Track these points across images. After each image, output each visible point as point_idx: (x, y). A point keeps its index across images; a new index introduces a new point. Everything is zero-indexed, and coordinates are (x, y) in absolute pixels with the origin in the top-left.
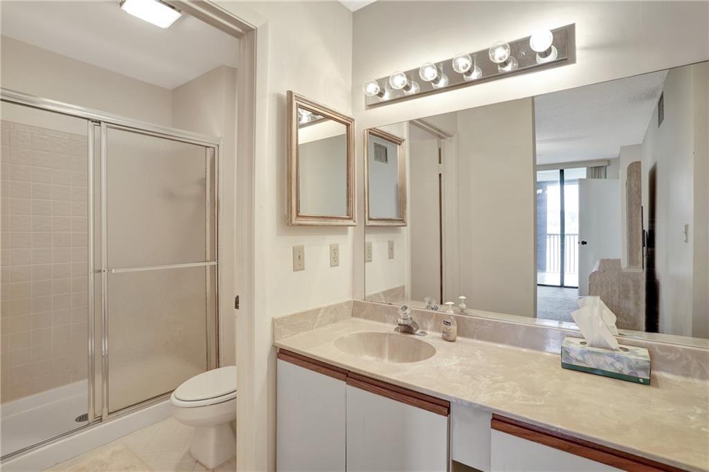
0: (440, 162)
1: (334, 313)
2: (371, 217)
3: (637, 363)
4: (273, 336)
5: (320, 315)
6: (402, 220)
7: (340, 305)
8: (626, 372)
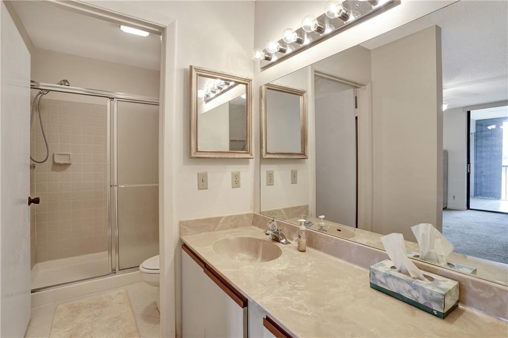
0: (356, 107)
1: (235, 222)
2: (268, 151)
3: (431, 294)
4: (180, 233)
5: (221, 222)
6: (303, 154)
7: (241, 217)
8: (421, 301)
